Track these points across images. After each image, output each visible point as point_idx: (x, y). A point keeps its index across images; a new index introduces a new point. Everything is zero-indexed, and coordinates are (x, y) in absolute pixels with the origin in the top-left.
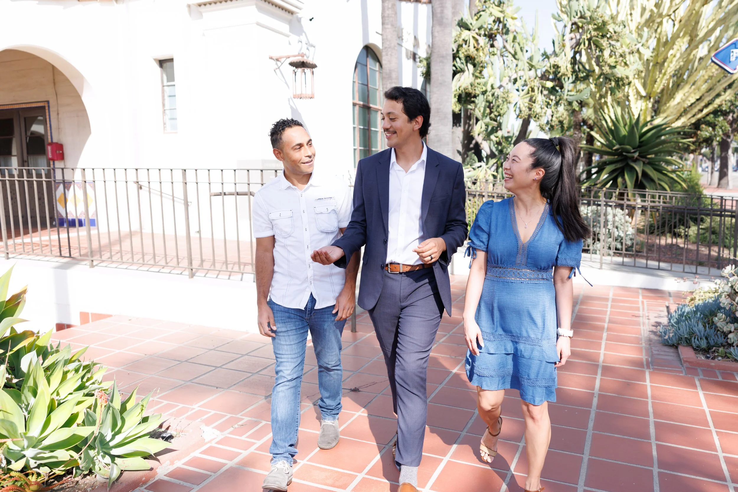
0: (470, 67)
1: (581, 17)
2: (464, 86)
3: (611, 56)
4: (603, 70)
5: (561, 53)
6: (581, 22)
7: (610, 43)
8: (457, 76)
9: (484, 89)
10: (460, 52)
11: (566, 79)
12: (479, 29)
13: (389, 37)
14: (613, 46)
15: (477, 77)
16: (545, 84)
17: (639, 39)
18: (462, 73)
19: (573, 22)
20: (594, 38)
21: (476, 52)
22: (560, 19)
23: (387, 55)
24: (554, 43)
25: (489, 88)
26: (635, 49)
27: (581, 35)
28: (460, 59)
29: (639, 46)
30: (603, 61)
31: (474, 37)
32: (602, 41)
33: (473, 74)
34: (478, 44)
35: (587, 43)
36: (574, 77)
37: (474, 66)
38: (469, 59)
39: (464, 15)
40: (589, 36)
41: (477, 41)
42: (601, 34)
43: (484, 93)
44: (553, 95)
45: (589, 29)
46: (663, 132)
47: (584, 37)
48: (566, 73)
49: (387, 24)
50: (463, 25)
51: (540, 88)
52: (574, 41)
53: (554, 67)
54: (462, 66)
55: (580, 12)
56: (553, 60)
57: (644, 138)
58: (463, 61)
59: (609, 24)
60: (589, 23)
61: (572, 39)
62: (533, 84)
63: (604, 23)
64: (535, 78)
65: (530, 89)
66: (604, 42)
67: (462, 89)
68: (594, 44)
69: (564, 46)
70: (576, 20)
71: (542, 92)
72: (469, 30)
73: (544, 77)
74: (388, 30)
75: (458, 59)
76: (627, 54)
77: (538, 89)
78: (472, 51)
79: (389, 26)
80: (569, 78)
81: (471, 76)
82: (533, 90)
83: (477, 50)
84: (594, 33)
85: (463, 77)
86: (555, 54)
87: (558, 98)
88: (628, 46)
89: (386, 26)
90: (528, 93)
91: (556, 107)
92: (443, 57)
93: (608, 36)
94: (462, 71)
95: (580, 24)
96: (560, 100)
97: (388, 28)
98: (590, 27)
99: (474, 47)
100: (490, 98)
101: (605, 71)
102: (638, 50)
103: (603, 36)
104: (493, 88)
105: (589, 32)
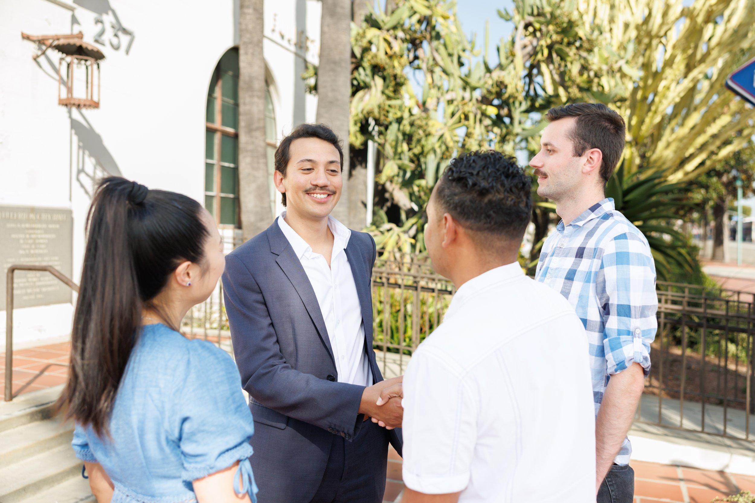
0: (379, 81)
1: (539, 15)
2: (367, 108)
3: (581, 74)
4: (569, 93)
5: (509, 65)
6: (538, 22)
7: (580, 56)
8: (360, 94)
9: (399, 114)
10: (365, 60)
11: (517, 104)
12: (395, 28)
13: (250, 27)
14: (585, 59)
15: (389, 98)
16: (486, 110)
17: (622, 53)
18: (366, 90)
19: (527, 22)
20: (557, 46)
21: (388, 61)
22: (508, 18)
23: (246, 53)
24: (498, 50)
25: (406, 115)
26: (616, 67)
27: (538, 40)
28: (364, 69)
29: (622, 63)
30: (570, 79)
31: (385, 40)
32: (567, 50)
33: (383, 93)
34: (391, 48)
35: (546, 52)
36: (529, 103)
37: (384, 78)
38: (376, 69)
39: (373, 8)
40: (549, 41)
41: (389, 44)
42: (566, 40)
43: (399, 121)
44: (499, 127)
45: (548, 32)
46: (658, 188)
47: (543, 43)
48: (516, 95)
49: (248, 7)
50: (372, 22)
51: (479, 116)
52: (529, 49)
53: (497, 86)
54: (368, 80)
55: (538, 8)
56: (497, 75)
57: (629, 197)
58: (369, 72)
59: (577, 26)
60: (548, 23)
61: (525, 47)
62: (466, 109)
63: (571, 24)
64: (471, 100)
65: (463, 116)
66: (572, 52)
67: (365, 112)
68: (558, 55)
69: (513, 55)
70: (531, 19)
71: (481, 121)
72: (380, 28)
73: (485, 100)
74: (248, 17)
75: (361, 70)
76: (604, 73)
77: (475, 117)
78: (382, 59)
79: (250, 11)
80: (521, 104)
81: (379, 94)
82: (467, 118)
83: (391, 57)
84: (556, 37)
85: (367, 97)
86: (501, 67)
87: (504, 131)
88: (606, 61)
89: (246, 11)
90: (460, 122)
91: (501, 144)
92: (335, 63)
93: (578, 44)
94: (367, 86)
95: (537, 26)
96: (507, 134)
97: (249, 14)
98: (551, 27)
99: (386, 53)
100: (408, 129)
101: (572, 95)
102: (620, 70)
103: (569, 44)
104: (411, 115)
105: (549, 36)
